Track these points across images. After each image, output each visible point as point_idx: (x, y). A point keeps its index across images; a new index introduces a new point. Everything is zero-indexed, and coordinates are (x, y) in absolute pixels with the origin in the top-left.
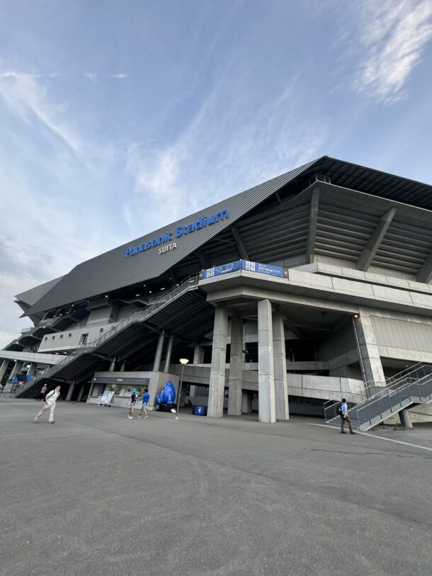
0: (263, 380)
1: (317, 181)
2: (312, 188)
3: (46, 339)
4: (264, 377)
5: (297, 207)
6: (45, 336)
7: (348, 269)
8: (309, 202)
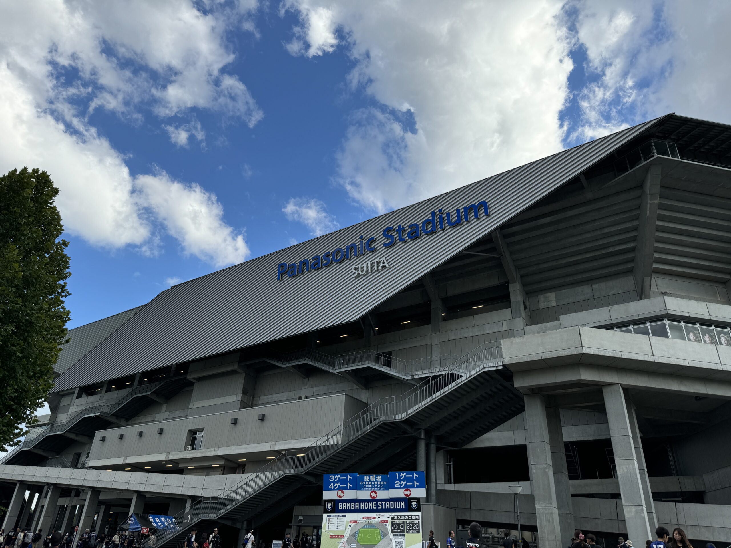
0: (633, 514)
1: (656, 156)
2: (647, 168)
3: (103, 439)
4: (634, 509)
5: (618, 193)
6: (99, 434)
7: (718, 306)
8: (641, 186)
